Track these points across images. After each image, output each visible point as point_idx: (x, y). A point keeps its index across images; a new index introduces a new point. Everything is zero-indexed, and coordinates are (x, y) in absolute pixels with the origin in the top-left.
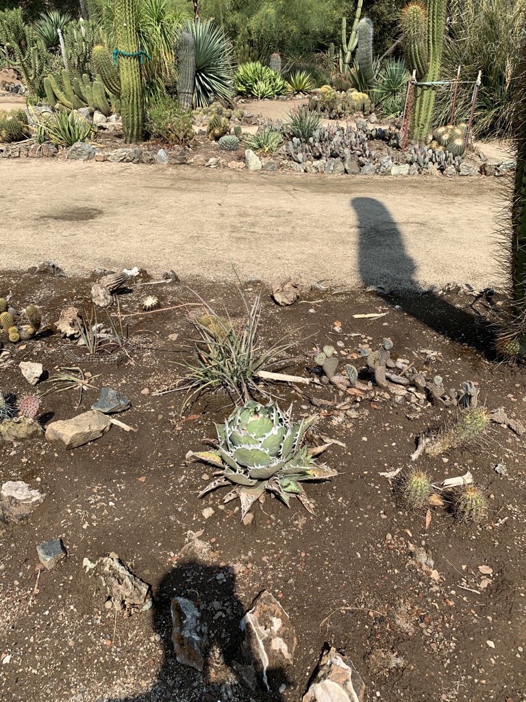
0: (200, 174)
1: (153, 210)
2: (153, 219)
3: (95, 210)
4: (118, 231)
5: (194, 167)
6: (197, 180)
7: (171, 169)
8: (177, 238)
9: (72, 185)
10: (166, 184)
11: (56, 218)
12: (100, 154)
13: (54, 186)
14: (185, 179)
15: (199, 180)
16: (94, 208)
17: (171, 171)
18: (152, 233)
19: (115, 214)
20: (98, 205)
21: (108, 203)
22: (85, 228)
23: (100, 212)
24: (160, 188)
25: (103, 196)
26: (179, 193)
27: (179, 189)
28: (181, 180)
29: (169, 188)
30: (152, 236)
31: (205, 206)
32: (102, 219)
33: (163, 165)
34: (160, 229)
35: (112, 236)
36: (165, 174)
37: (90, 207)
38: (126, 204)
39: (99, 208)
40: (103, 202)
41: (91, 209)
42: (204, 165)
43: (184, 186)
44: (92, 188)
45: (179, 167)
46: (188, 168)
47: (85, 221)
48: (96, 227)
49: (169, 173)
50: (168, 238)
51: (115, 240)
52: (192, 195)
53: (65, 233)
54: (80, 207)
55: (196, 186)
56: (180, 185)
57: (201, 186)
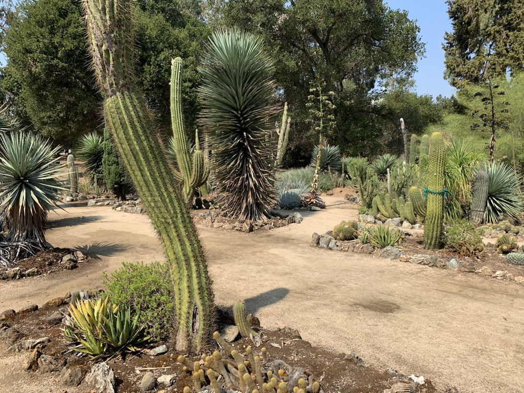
0: (486, 284)
1: (441, 314)
2: (441, 322)
3: (394, 304)
4: (411, 329)
5: (481, 276)
6: (484, 290)
7: (460, 275)
8: (461, 348)
9: (380, 279)
10: (455, 289)
11: (365, 307)
12: (404, 256)
13: (368, 278)
14: (472, 287)
15: (485, 290)
16: (394, 302)
17: (460, 277)
18: (439, 338)
19: (409, 311)
20: (397, 300)
21: (405, 300)
22: (385, 320)
23: (398, 308)
24: (450, 293)
25: (402, 293)
26: (465, 300)
27: (466, 296)
28: (469, 287)
29: (457, 294)
30: (438, 340)
31: (490, 318)
32: (399, 315)
33: (453, 271)
34: (446, 334)
35: (405, 333)
36: (454, 280)
37: (391, 301)
38: (420, 303)
39: (398, 303)
40: (401, 298)
41: (392, 303)
42: (491, 276)
43: (471, 294)
44: (395, 285)
45: (467, 274)
46: (475, 276)
47: (386, 314)
48: (394, 321)
49: (458, 279)
50: (453, 345)
51: (407, 338)
52: (478, 304)
53: (370, 322)
54: (384, 299)
55: (481, 295)
56: (468, 293)
57: (487, 297)
